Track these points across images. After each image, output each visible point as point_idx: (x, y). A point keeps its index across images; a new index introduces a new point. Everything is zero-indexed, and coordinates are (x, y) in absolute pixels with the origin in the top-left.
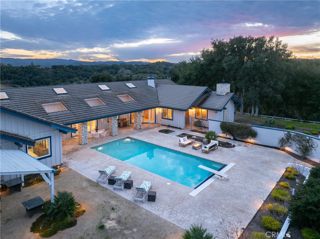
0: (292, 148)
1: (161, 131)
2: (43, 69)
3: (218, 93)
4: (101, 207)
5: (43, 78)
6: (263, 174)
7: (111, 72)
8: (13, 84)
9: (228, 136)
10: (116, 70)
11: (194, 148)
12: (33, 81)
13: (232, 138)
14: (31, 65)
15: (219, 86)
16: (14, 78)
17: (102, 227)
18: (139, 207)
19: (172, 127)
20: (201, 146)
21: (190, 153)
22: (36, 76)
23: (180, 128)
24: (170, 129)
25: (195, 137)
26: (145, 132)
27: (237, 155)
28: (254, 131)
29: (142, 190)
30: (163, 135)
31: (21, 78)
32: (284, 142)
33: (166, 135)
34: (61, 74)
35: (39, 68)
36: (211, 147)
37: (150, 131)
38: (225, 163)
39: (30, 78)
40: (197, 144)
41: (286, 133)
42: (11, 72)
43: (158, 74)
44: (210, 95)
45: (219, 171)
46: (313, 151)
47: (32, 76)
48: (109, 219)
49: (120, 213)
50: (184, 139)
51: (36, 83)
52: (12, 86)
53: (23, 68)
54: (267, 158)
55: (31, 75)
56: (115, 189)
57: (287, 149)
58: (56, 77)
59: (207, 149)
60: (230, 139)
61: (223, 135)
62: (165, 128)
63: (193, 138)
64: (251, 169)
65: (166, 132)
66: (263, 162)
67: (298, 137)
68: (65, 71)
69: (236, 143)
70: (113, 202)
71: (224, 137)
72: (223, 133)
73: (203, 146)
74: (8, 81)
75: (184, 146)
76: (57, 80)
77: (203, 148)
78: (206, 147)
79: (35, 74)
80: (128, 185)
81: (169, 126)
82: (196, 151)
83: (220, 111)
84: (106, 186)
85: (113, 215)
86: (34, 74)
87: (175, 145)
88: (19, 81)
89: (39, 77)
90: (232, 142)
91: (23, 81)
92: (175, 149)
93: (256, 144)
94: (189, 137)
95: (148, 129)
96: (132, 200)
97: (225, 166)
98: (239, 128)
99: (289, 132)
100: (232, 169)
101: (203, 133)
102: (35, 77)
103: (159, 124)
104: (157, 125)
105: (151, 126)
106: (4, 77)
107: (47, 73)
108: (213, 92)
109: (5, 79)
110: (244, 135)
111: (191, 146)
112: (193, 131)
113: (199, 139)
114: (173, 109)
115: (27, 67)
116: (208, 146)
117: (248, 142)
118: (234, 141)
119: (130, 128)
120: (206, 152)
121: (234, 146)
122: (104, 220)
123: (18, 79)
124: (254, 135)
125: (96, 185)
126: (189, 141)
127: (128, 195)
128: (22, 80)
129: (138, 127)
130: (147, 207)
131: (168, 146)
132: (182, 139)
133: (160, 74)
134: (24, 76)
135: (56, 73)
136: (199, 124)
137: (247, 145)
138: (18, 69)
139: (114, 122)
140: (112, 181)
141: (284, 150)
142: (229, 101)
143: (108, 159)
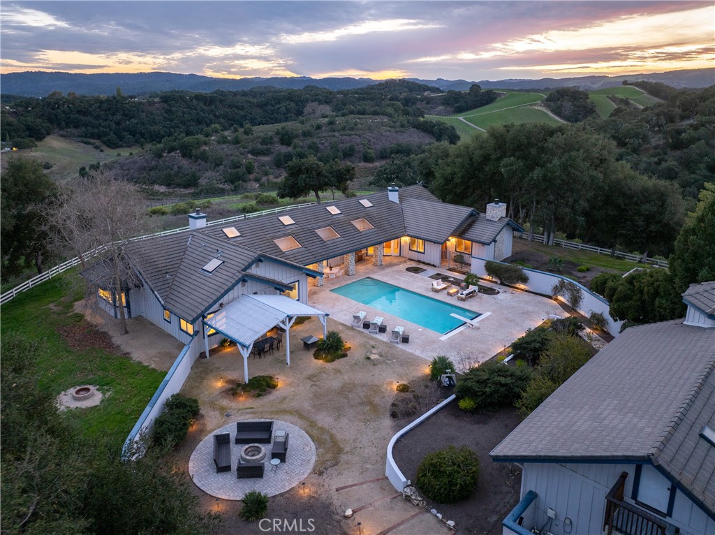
0: (565, 298)
1: (408, 269)
2: (143, 105)
3: (487, 218)
4: (364, 345)
5: (143, 124)
6: (518, 324)
7: (286, 108)
8: (82, 136)
9: (494, 280)
10: (297, 104)
11: (449, 294)
12: (124, 130)
13: (499, 282)
14: (116, 94)
15: (490, 207)
16: (86, 125)
17: (368, 358)
18: (395, 346)
19: (424, 263)
20: (457, 292)
21: (444, 300)
22: (129, 120)
23: (433, 265)
24: (421, 266)
25: (452, 279)
26: (388, 270)
27: (498, 303)
28: (525, 275)
29: (398, 333)
30: (412, 276)
31: (100, 125)
32: (558, 289)
33: (416, 275)
34: (182, 115)
35: (134, 102)
36: (467, 294)
37: (395, 268)
38: (480, 312)
39: (118, 124)
40: (453, 290)
41: (560, 279)
42: (79, 112)
43: (390, 116)
44: (477, 218)
45: (472, 320)
46: (581, 303)
47: (120, 120)
48: (372, 353)
49: (380, 350)
50: (437, 283)
51: (130, 134)
52: (82, 142)
53: (101, 102)
54: (530, 309)
55: (118, 117)
56: (370, 332)
57: (560, 298)
58: (171, 120)
59: (463, 296)
60: (496, 283)
61: (488, 278)
62: (413, 265)
63: (450, 281)
64: (507, 319)
65: (415, 270)
66: (524, 313)
67: (570, 285)
68: (189, 107)
69: (501, 289)
70: (372, 343)
71: (489, 281)
72: (489, 275)
73: (460, 292)
74: (75, 131)
75: (437, 291)
76: (172, 127)
77: (459, 295)
78: (462, 294)
79: (128, 115)
80: (382, 329)
81: (419, 262)
82: (450, 297)
83: (489, 244)
84: (361, 329)
85: (374, 351)
86: (125, 115)
87: (427, 290)
88: (96, 130)
89: (136, 121)
90: (496, 287)
91: (103, 131)
92: (427, 295)
93: (526, 291)
94: (445, 279)
95: (391, 265)
96: (389, 342)
97: (480, 315)
98: (507, 270)
99: (563, 279)
100: (487, 318)
101: (464, 273)
102: (128, 122)
103: (405, 258)
104: (403, 259)
105: (395, 261)
106: (66, 123)
107: (152, 113)
108: (482, 215)
109: (68, 127)
110: (513, 280)
111: (445, 292)
112: (450, 270)
113: (456, 282)
114: (425, 240)
115: (108, 100)
116: (465, 292)
117: (518, 288)
118: (500, 286)
119: (367, 264)
120: (462, 300)
121: (498, 292)
122: (368, 354)
123: (93, 127)
124: (524, 280)
125: (352, 328)
126: (443, 285)
127: (383, 337)
128: (101, 129)
129: (379, 263)
130: (402, 346)
131: (419, 291)
132: (435, 282)
133: (396, 116)
134: (105, 120)
135: (169, 112)
136: (461, 260)
137: (514, 292)
138: (91, 105)
139: (351, 258)
140: (366, 326)
141: (556, 300)
142: (504, 226)
143: (354, 304)
